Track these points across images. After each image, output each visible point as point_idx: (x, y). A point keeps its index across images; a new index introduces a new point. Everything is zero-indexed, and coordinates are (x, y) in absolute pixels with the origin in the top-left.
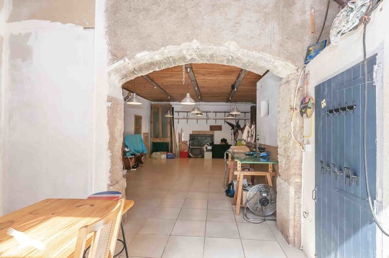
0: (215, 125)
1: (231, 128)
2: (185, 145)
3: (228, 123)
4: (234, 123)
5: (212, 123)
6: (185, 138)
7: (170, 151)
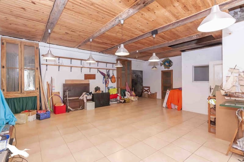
0: (89, 73)
1: (103, 77)
2: (57, 97)
3: (100, 72)
4: (105, 72)
5: (87, 71)
6: (58, 89)
7: (38, 108)
